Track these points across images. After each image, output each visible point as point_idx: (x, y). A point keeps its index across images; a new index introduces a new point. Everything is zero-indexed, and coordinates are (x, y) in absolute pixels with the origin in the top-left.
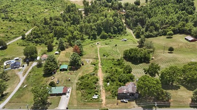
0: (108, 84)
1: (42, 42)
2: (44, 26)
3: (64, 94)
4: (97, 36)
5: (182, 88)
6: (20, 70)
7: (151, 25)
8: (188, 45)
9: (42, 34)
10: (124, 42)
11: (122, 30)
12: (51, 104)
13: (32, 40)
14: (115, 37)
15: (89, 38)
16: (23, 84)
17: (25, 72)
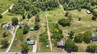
1: (19, 13)
2: (19, 3)
3: (34, 44)
4: (45, 9)
5: (83, 42)
6: (11, 30)
7: (71, 4)
8: (87, 16)
9: (18, 9)
10: (58, 12)
11: (57, 6)
12: (29, 49)
13: (14, 12)
14: (54, 9)
15: (42, 10)
16: (15, 38)
17: (14, 32)
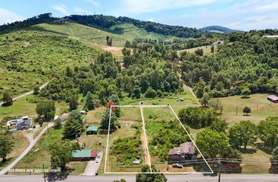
0: (156, 147)
1: (61, 98)
2: (67, 77)
3: (93, 158)
4: (141, 94)
5: (259, 152)
6: (29, 132)
7: (219, 80)
8: (271, 107)
9: (63, 87)
10: (180, 102)
11: (177, 87)
12: (73, 170)
13: (48, 95)
15: (129, 96)
16: (34, 147)
17: (37, 135)
